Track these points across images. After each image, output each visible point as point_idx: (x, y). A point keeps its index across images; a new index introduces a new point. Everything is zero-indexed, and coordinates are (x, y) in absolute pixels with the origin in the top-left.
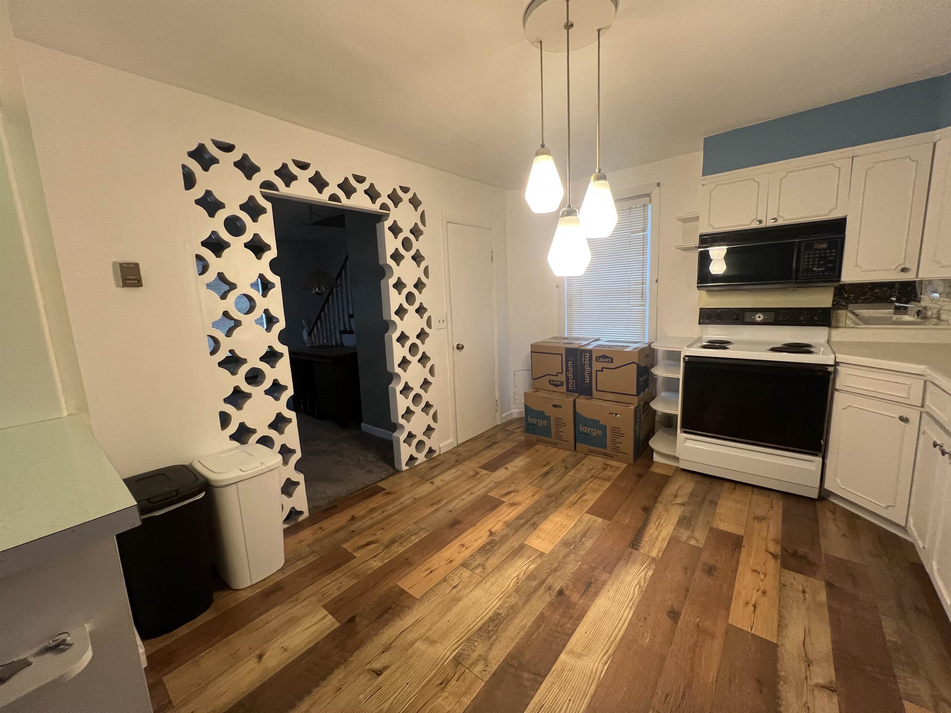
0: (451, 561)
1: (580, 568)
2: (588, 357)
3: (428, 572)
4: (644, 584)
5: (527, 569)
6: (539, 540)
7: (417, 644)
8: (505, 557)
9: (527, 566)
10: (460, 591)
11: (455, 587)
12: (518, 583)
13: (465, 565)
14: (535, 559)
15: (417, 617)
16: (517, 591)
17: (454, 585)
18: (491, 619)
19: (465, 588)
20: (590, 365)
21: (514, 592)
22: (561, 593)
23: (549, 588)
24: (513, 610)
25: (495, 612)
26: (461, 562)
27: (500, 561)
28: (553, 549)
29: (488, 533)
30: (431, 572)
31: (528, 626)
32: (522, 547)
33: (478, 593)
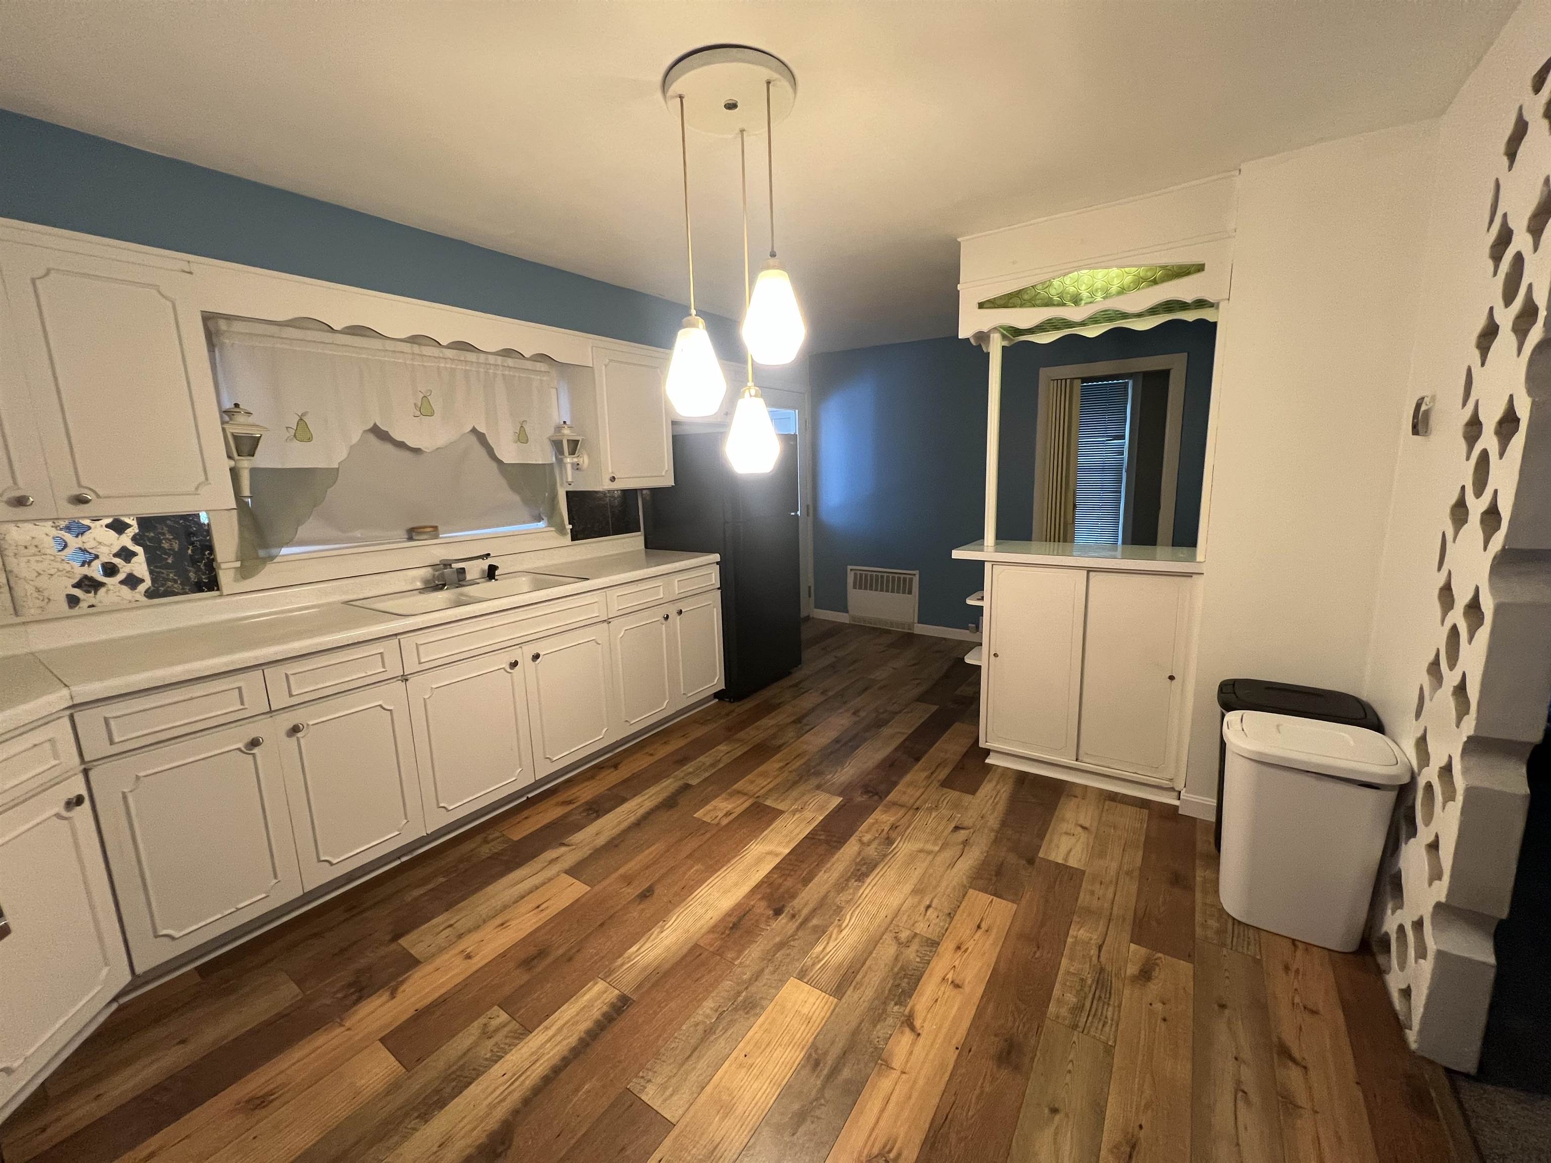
0: (959, 948)
1: (740, 952)
3: (984, 926)
5: (828, 943)
6: (805, 1011)
7: (937, 848)
8: (868, 963)
9: (828, 949)
10: (919, 903)
11: (929, 907)
12: (839, 920)
13: (933, 944)
14: (814, 964)
15: (955, 870)
16: (839, 909)
17: (930, 910)
18: (866, 875)
19: (914, 907)
21: (843, 907)
22: (778, 912)
23: (793, 916)
24: (841, 886)
25: (863, 882)
26: (941, 949)
27: (874, 955)
28: (778, 989)
29: (918, 1023)
30: (979, 927)
31: (823, 872)
32: (838, 991)
33: (894, 900)
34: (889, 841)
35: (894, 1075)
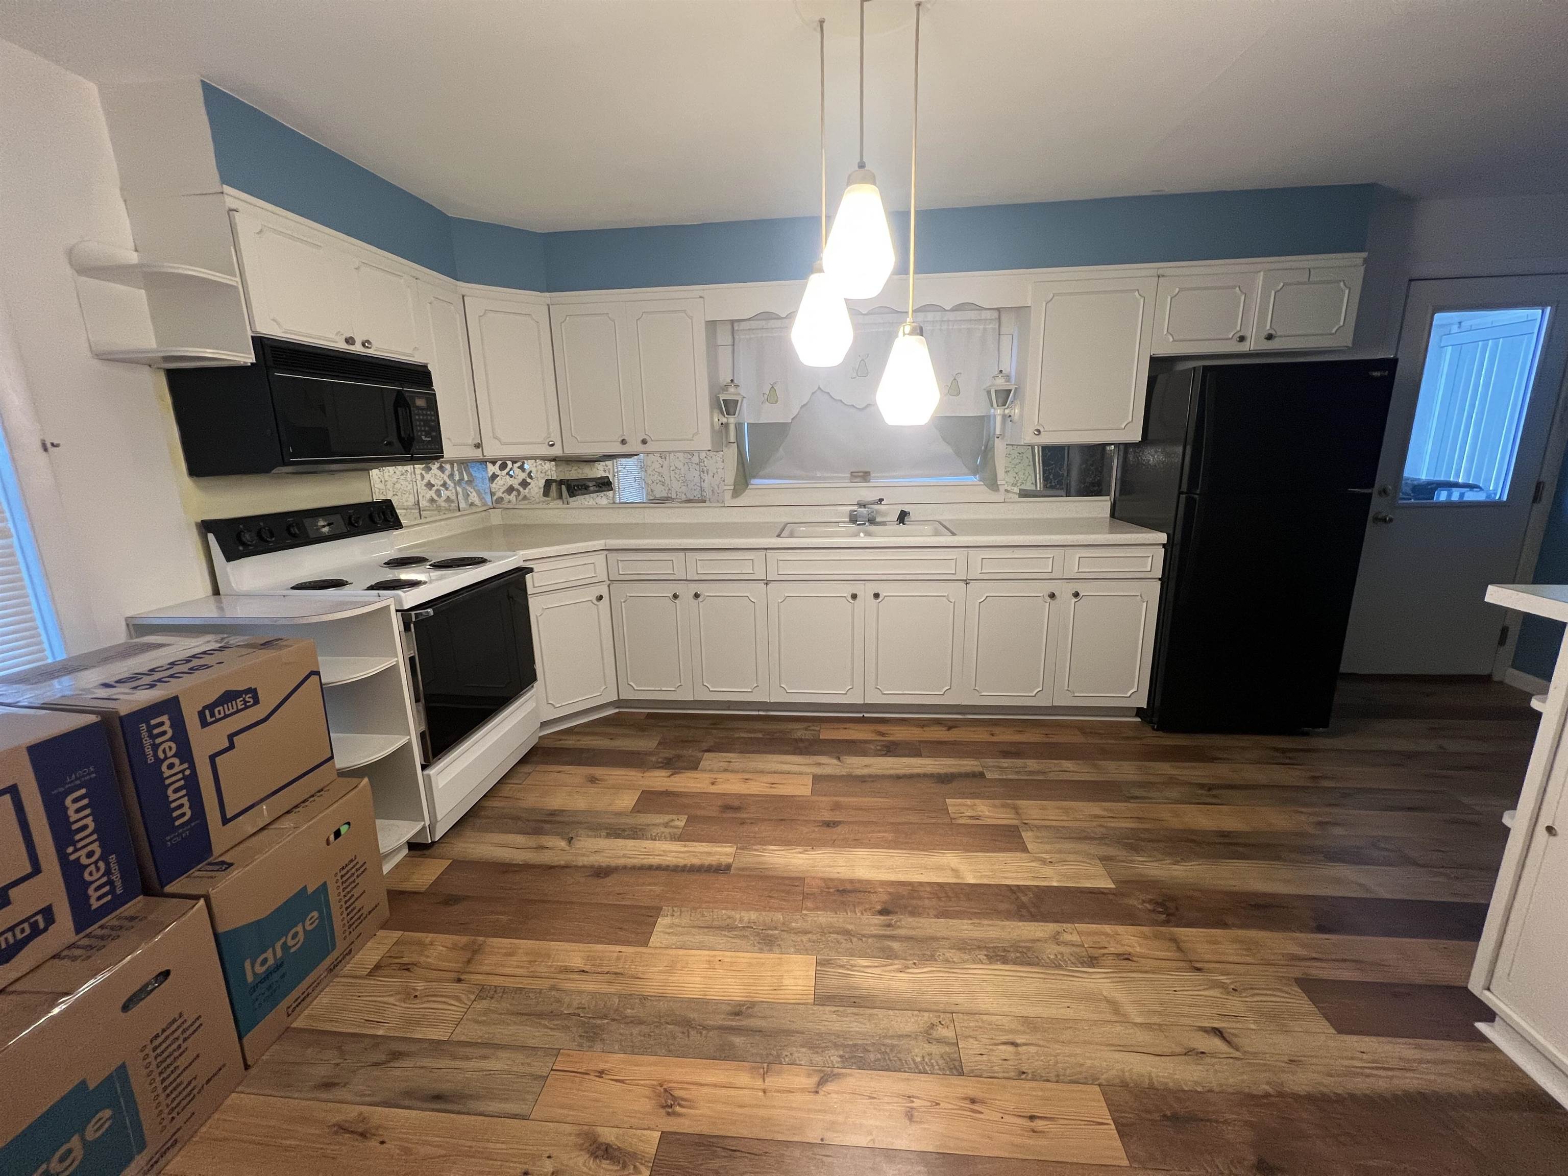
0: (973, 1101)
1: (817, 908)
2: (167, 727)
3: (1039, 1124)
4: (800, 849)
5: (876, 967)
6: (786, 982)
7: (1139, 1020)
8: (875, 1011)
9: (869, 970)
10: (1011, 1031)
11: (1014, 1044)
12: (915, 964)
13: (956, 1068)
14: (842, 967)
15: (1117, 1055)
16: (932, 958)
17: (1011, 1049)
18: (1005, 961)
19: (999, 1028)
20: (185, 753)
21: (936, 960)
22: (884, 912)
23: (889, 925)
24: (963, 946)
25: (991, 963)
26: (955, 1080)
27: (891, 1012)
28: (798, 952)
29: (830, 1087)
30: (1032, 1118)
31: (970, 922)
32: (823, 999)
33: (986, 1002)
34: (1092, 961)
35: (759, 1083)
